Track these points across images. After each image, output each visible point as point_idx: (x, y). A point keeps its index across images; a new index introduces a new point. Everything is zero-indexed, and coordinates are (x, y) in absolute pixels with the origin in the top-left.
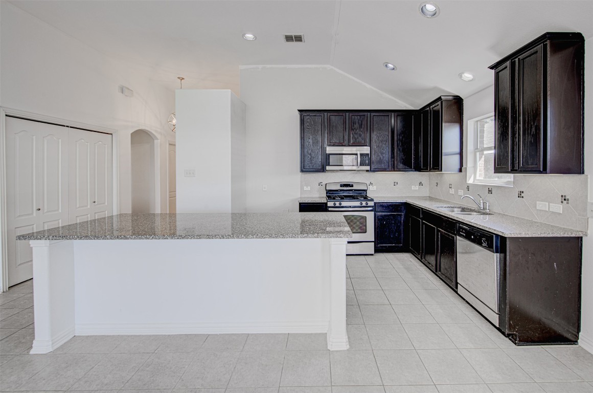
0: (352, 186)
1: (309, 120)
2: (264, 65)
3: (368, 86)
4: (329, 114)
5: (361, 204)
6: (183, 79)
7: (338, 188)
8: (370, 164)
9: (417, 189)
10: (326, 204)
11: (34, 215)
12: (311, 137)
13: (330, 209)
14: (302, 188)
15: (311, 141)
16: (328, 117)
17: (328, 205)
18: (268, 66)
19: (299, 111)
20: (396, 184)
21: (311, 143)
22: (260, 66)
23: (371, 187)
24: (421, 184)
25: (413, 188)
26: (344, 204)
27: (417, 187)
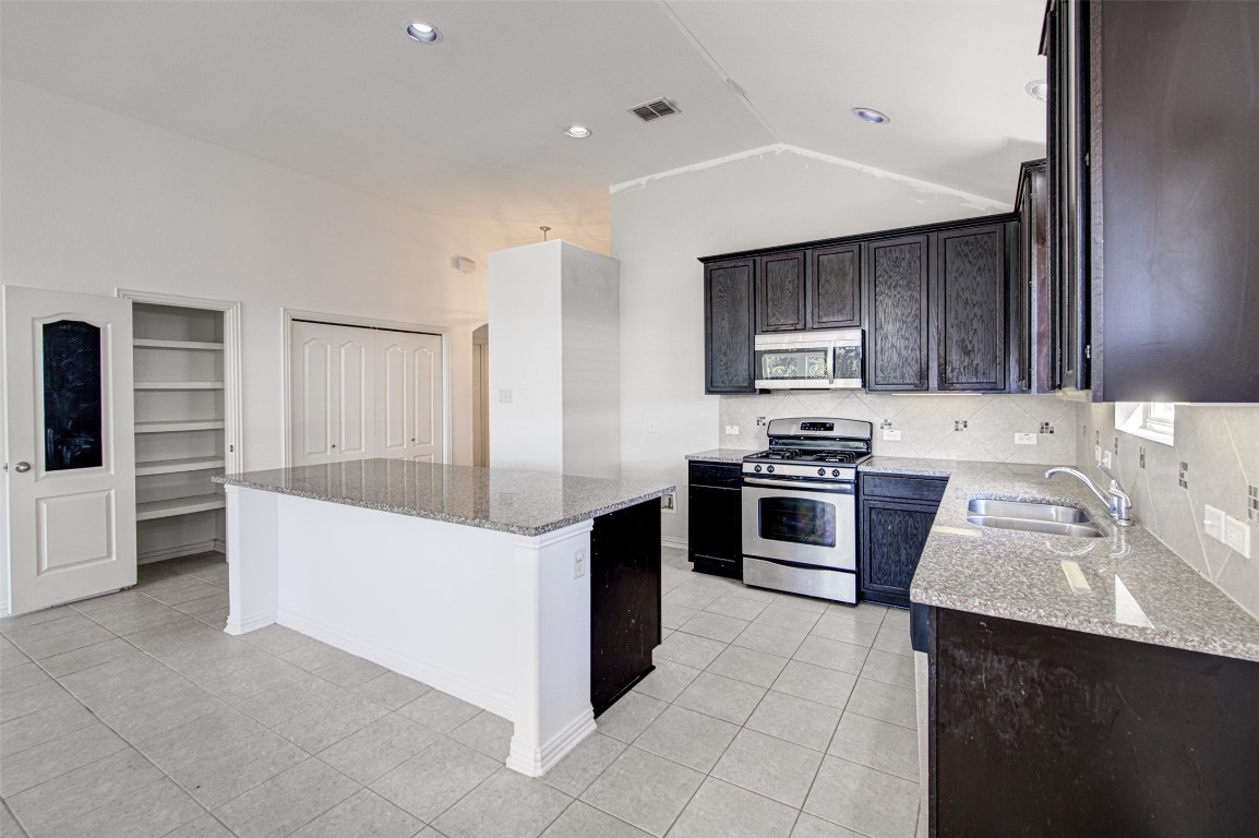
0: (831, 428)
1: (721, 279)
2: (649, 177)
3: (878, 172)
4: (765, 259)
5: (822, 472)
6: (548, 229)
7: (795, 430)
8: (867, 372)
9: (1034, 442)
10: (741, 465)
11: (329, 453)
12: (726, 315)
13: (747, 480)
14: (722, 430)
15: (725, 323)
16: (764, 265)
17: (744, 471)
18: (658, 176)
19: (701, 260)
20: (961, 426)
21: (727, 330)
22: (643, 180)
23: (886, 431)
24: (1045, 428)
25: (1019, 439)
26: (779, 470)
27: (1033, 439)
